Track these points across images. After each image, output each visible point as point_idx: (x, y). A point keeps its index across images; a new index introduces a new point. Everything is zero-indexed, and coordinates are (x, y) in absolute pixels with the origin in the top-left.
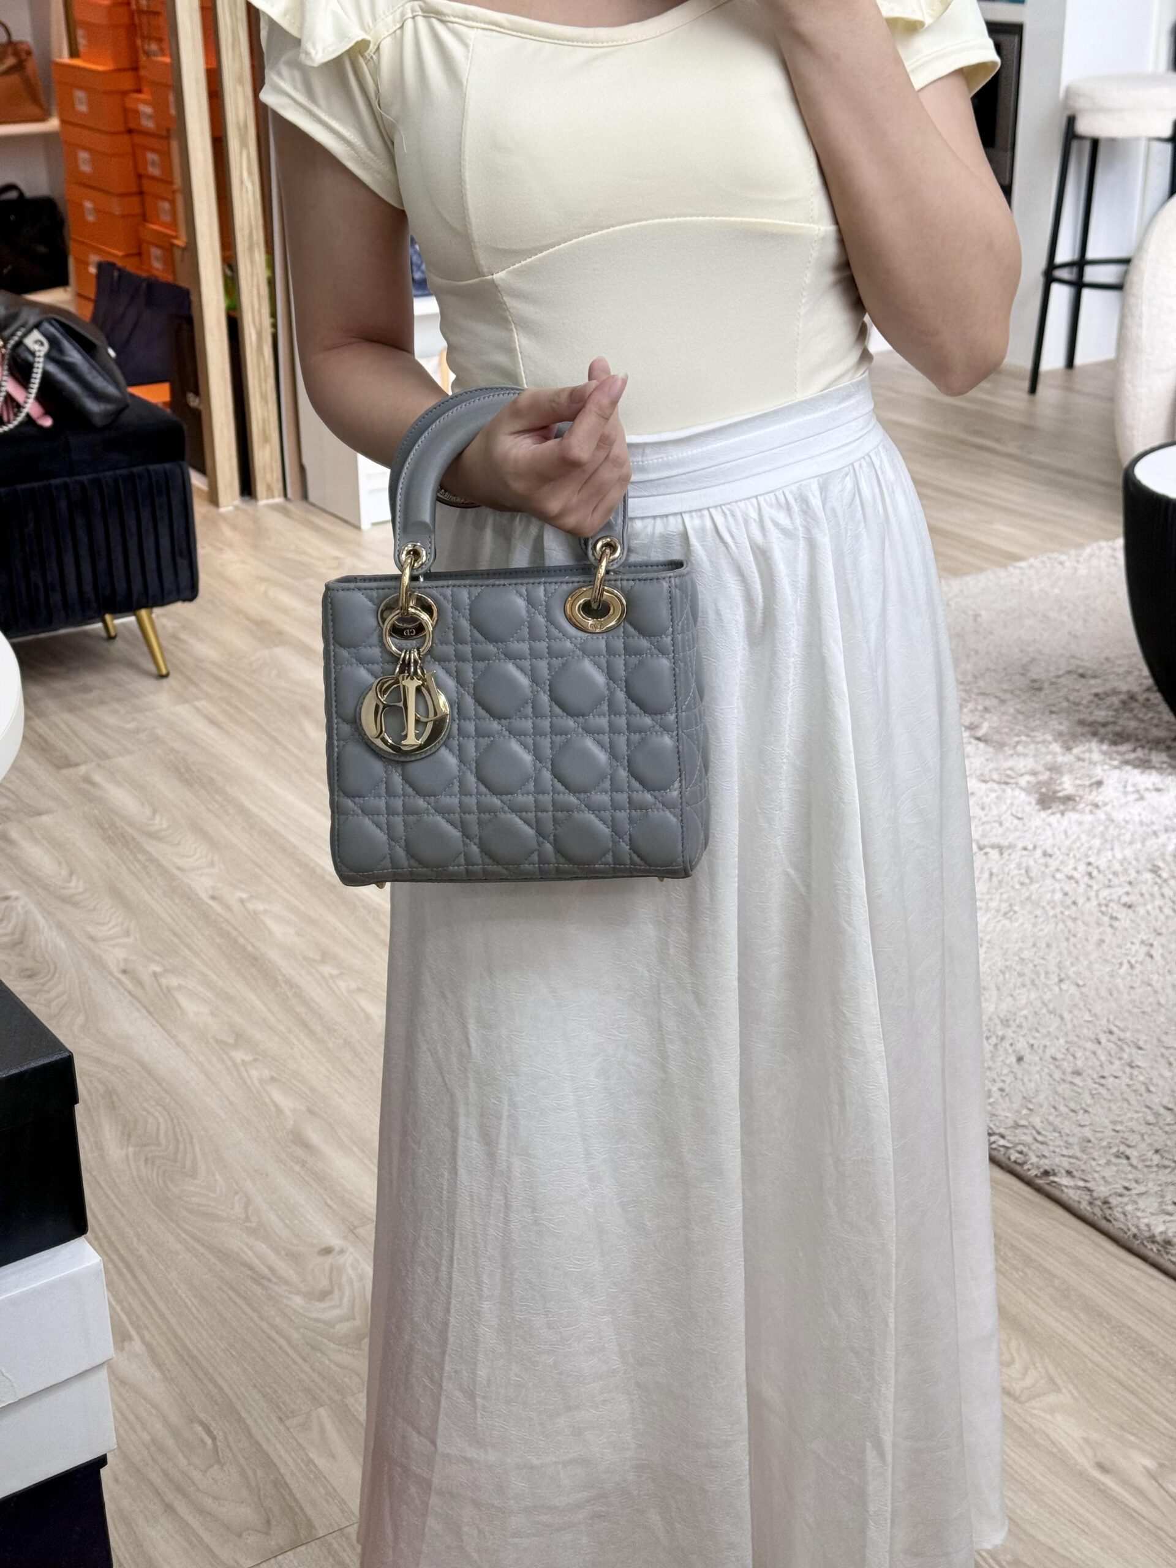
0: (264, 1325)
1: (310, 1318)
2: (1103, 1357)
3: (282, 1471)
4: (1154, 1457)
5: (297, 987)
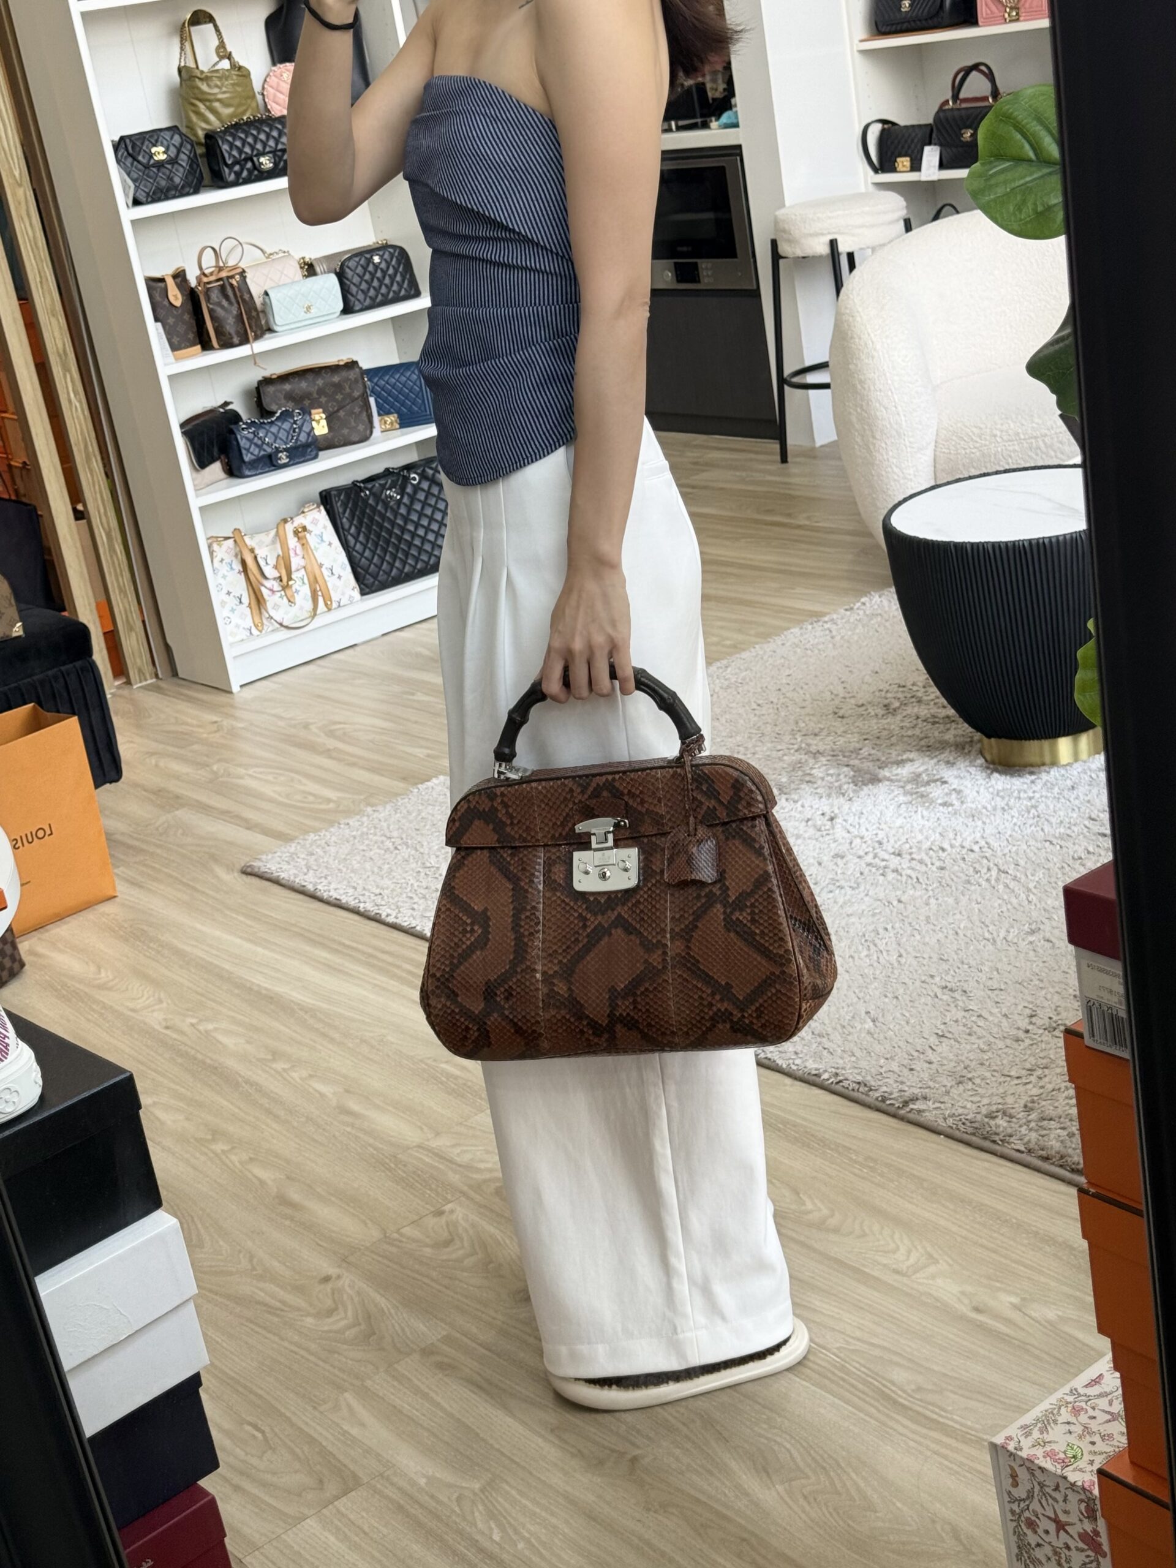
0: (286, 1344)
1: (323, 1332)
2: (968, 1231)
3: (324, 1444)
4: (1017, 1295)
5: (257, 1084)
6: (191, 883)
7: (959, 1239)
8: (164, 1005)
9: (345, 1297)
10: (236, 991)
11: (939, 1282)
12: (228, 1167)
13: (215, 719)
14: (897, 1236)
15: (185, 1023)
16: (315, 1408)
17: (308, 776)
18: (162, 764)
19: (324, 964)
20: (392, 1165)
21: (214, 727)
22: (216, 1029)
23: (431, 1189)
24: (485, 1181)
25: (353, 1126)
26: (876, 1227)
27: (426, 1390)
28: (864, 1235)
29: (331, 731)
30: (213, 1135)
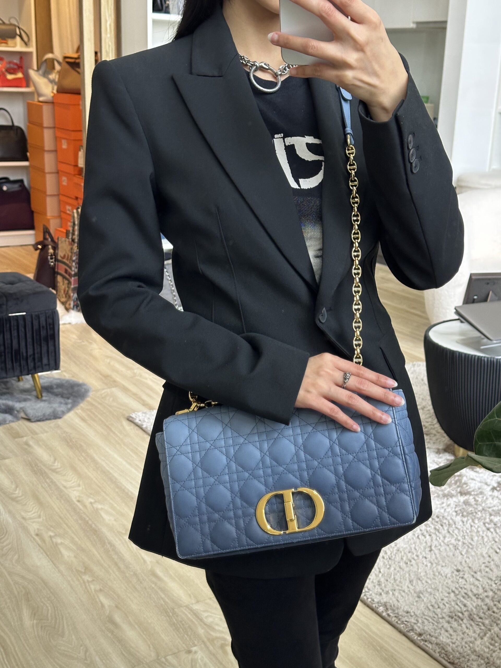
5: (114, 546)
6: (110, 426)
8: (80, 488)
10: (117, 490)
12: (88, 591)
15: (88, 501)
20: (171, 614)
22: (101, 508)
23: (187, 635)
24: (217, 638)
25: (156, 584)
30: (85, 570)
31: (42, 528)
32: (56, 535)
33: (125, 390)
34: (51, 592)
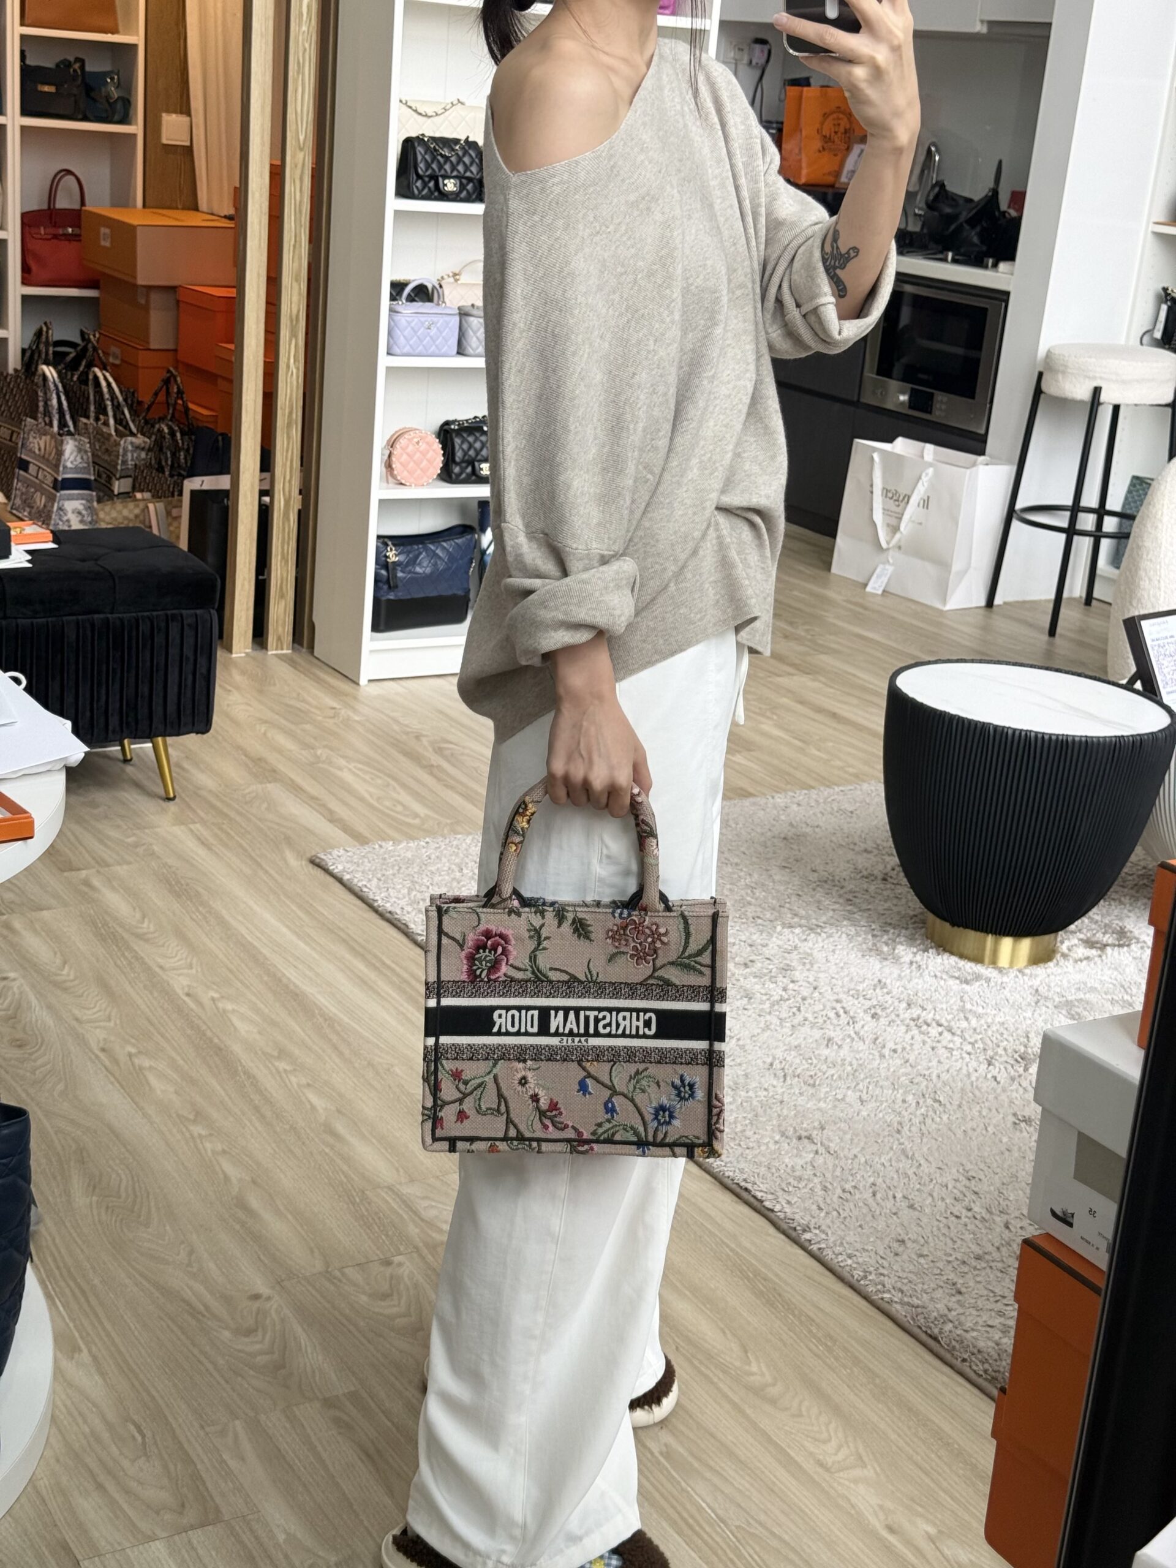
0: (196, 1352)
1: (235, 1350)
2: (906, 1443)
3: (199, 1467)
4: (935, 1524)
5: (254, 1077)
6: (258, 859)
7: (894, 1448)
8: (194, 971)
9: (268, 1321)
10: (266, 978)
11: (862, 1489)
12: (200, 1154)
13: (335, 705)
14: (832, 1426)
15: (207, 996)
16: (202, 1427)
17: (404, 786)
18: (269, 735)
19: (359, 977)
20: (358, 1200)
21: (331, 713)
22: (234, 1010)
23: (387, 1236)
25: (332, 1148)
26: (815, 1411)
27: (317, 1443)
28: (800, 1415)
29: (440, 749)
30: (196, 1116)
31: (112, 1038)
32: (140, 1052)
33: (296, 789)
34: (127, 1150)
